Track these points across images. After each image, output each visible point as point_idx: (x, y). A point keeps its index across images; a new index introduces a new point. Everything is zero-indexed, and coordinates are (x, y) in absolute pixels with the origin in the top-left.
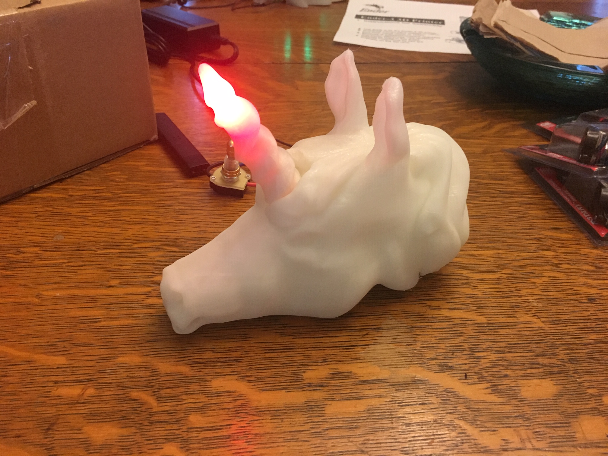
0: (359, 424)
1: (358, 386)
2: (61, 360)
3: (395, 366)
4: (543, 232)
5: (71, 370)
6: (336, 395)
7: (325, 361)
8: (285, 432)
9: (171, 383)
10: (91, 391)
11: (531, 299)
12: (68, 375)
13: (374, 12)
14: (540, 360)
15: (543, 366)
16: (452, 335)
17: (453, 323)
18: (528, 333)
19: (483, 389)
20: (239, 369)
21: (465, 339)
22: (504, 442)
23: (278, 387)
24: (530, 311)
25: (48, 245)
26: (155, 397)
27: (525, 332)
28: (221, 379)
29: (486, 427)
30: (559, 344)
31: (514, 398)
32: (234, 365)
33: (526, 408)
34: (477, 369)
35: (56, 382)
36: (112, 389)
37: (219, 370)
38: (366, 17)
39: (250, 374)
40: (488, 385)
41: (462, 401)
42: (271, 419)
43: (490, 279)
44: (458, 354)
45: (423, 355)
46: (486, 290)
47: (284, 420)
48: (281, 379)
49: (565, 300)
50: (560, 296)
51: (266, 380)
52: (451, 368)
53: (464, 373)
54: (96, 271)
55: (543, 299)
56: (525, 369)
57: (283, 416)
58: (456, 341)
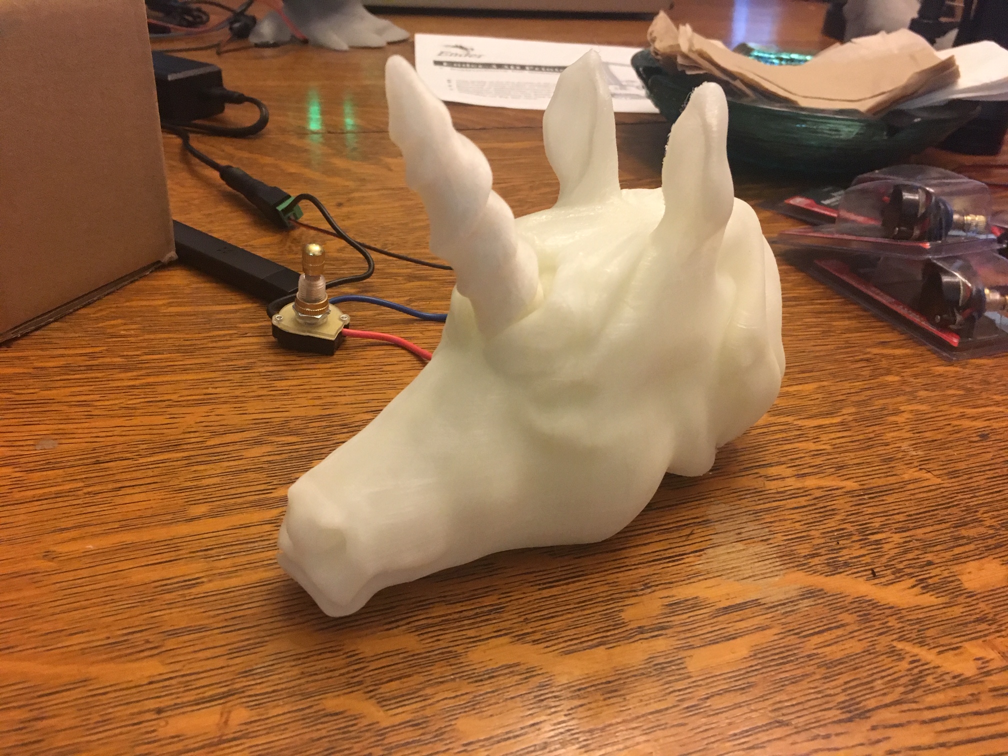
0: (753, 679)
1: (720, 619)
2: (151, 668)
3: (762, 577)
4: (868, 350)
5: (180, 683)
6: (693, 639)
7: (647, 586)
8: (638, 717)
9: (393, 671)
10: (240, 715)
11: (905, 446)
12: (177, 693)
13: (460, 56)
14: (964, 532)
15: (971, 540)
16: (822, 515)
17: (813, 496)
18: (925, 495)
19: (909, 588)
20: (507, 624)
21: (844, 517)
22: (980, 662)
23: (590, 643)
24: (911, 463)
25: (31, 459)
26: (373, 701)
27: (921, 495)
28: (482, 646)
29: (943, 645)
30: (976, 505)
31: (958, 593)
32: (495, 619)
33: (982, 605)
34: (884, 560)
35: (159, 711)
36: (281, 702)
37: (471, 633)
38: (451, 64)
39: (531, 630)
40: (912, 581)
41: (888, 612)
42: (605, 700)
43: (832, 425)
44: (845, 542)
45: (795, 552)
46: (834, 442)
47: (628, 697)
48: (588, 628)
49: (950, 442)
50: (940, 436)
51: (564, 634)
52: (846, 564)
53: (869, 570)
54: (151, 495)
55: (919, 443)
56: (950, 548)
57: (623, 689)
58: (832, 523)
